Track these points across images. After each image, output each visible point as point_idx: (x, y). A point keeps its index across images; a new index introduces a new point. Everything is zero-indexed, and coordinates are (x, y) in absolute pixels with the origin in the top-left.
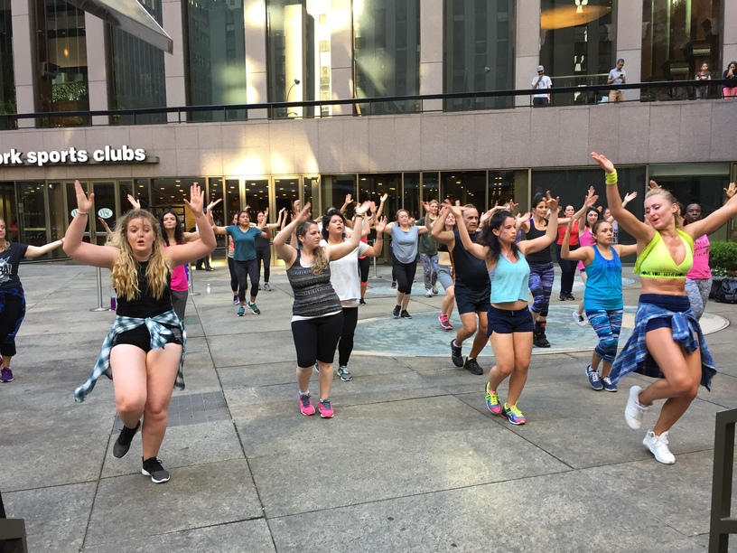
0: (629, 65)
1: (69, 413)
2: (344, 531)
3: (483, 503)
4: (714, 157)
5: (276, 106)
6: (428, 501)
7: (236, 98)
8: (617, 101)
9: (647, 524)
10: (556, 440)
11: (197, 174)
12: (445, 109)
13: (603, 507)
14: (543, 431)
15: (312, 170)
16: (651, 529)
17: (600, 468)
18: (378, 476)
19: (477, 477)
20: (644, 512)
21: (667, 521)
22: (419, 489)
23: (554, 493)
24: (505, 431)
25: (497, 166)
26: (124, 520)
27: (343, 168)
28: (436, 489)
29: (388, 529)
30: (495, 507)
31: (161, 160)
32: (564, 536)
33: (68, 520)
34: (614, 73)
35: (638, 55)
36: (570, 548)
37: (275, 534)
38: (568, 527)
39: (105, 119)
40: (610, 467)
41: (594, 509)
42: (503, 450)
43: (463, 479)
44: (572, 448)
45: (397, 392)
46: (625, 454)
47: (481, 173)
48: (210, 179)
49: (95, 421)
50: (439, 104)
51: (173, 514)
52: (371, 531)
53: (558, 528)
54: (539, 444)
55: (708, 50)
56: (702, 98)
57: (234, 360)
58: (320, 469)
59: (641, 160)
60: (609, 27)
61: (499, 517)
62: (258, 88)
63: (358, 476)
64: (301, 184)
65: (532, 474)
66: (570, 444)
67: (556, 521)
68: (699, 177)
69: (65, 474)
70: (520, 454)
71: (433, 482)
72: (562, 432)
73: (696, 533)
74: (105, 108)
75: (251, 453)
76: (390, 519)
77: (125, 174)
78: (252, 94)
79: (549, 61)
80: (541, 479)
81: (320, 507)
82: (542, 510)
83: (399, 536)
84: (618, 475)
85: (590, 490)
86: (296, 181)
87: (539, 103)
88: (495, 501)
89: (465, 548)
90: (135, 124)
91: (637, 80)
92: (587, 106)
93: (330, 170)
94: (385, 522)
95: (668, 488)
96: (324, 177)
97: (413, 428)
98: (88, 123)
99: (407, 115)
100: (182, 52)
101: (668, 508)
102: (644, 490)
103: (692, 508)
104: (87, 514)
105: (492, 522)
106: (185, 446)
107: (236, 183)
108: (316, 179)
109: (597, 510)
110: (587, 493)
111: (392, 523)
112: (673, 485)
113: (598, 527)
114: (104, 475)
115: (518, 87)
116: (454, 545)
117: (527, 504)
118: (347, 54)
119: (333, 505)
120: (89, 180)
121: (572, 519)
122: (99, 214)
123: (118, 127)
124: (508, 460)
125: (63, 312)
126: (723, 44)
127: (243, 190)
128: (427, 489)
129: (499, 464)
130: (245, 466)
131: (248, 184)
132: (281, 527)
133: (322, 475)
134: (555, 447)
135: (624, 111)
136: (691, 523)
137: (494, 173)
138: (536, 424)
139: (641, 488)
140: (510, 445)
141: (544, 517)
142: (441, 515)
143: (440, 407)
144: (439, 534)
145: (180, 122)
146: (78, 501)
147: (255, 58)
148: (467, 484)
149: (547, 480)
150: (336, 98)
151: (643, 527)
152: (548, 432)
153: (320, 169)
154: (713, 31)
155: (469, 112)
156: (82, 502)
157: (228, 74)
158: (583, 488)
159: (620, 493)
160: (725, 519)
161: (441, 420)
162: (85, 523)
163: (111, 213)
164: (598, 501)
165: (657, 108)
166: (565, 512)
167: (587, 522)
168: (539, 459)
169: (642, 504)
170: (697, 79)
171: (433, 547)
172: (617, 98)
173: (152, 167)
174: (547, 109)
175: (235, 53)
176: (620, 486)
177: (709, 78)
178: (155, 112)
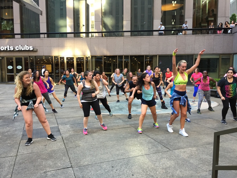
0: (189, 23)
1: (6, 133)
2: (98, 171)
3: (142, 161)
4: (215, 52)
5: (76, 33)
6: (125, 161)
7: (63, 30)
8: (185, 34)
9: (193, 167)
10: (165, 141)
11: (50, 55)
12: (131, 36)
13: (180, 162)
14: (161, 138)
15: (88, 54)
16: (194, 169)
17: (179, 150)
18: (109, 153)
19: (140, 153)
20: (192, 164)
21: (199, 166)
22: (122, 157)
23: (165, 158)
24: (150, 138)
25: (147, 54)
26: (25, 168)
27: (98, 54)
28: (127, 157)
29: (112, 170)
30: (146, 163)
31: (38, 50)
32: (167, 171)
33: (6, 169)
34: (184, 25)
35: (191, 20)
36: (169, 175)
37: (75, 172)
38: (169, 169)
39: (19, 36)
40: (182, 150)
41: (177, 163)
42: (149, 144)
43: (136, 154)
44: (170, 143)
45: (115, 126)
46: (186, 145)
47: (142, 56)
48: (54, 57)
49: (15, 136)
50: (129, 34)
51: (41, 166)
52: (106, 171)
53: (166, 169)
54: (160, 142)
55: (213, 19)
56: (211, 34)
57: (62, 116)
58: (90, 151)
59: (192, 53)
60: (183, 11)
61: (147, 166)
62: (71, 27)
63: (102, 154)
64: (85, 59)
65: (157, 152)
66: (170, 142)
67: (165, 167)
68: (210, 58)
69: (5, 154)
70: (154, 146)
71: (126, 155)
72: (167, 139)
73: (208, 170)
74: (20, 33)
75: (67, 146)
76: (113, 167)
77: (26, 54)
78: (69, 29)
79: (164, 21)
80: (161, 154)
81: (90, 163)
82: (161, 163)
83: (115, 172)
84: (184, 152)
85: (176, 157)
86: (83, 58)
87: (161, 34)
88: (146, 161)
89: (136, 176)
90: (30, 38)
91: (191, 28)
92: (176, 36)
93: (94, 54)
94: (111, 168)
95: (199, 156)
96: (92, 57)
97: (120, 138)
98: (14, 37)
99: (119, 37)
100: (45, 15)
101: (200, 162)
102: (192, 157)
103: (207, 162)
104: (12, 167)
105: (145, 168)
106: (45, 144)
107: (63, 58)
108: (90, 57)
109: (178, 163)
110: (175, 158)
111: (113, 168)
112: (201, 155)
113: (178, 169)
114: (18, 154)
115: (154, 29)
116: (133, 175)
117: (156, 161)
118: (100, 17)
119: (94, 163)
120: (14, 56)
121: (170, 166)
122: (17, 67)
123: (24, 39)
124: (150, 147)
125: (5, 100)
126: (218, 17)
127: (65, 61)
128: (125, 157)
129: (148, 149)
130: (65, 151)
131: (67, 58)
132: (77, 170)
133: (91, 153)
134: (165, 143)
135: (187, 37)
136: (207, 167)
137: (147, 56)
138: (159, 136)
139: (191, 156)
140: (151, 143)
141: (161, 165)
142: (129, 166)
143: (129, 131)
144: (128, 172)
145: (45, 38)
146: (9, 163)
147: (70, 17)
148: (137, 155)
149: (162, 154)
150: (96, 31)
151: (192, 168)
152: (163, 139)
153: (91, 54)
154: (215, 13)
155: (139, 37)
156: (11, 163)
157: (61, 22)
158: (173, 156)
159: (185, 158)
160: (217, 166)
161: (129, 135)
162: (12, 170)
163: (21, 67)
164: (178, 160)
165: (197, 37)
166: (168, 164)
167: (175, 167)
168: (160, 147)
169: (191, 161)
170: (210, 28)
171: (126, 176)
172: (185, 33)
173: (35, 52)
174: (163, 36)
175: (63, 15)
176: (185, 156)
177: (213, 28)
178: (36, 34)
